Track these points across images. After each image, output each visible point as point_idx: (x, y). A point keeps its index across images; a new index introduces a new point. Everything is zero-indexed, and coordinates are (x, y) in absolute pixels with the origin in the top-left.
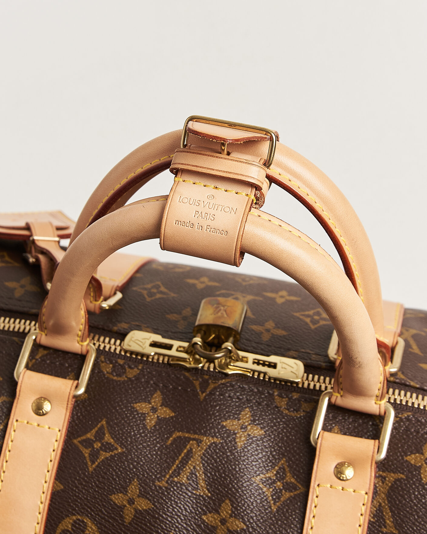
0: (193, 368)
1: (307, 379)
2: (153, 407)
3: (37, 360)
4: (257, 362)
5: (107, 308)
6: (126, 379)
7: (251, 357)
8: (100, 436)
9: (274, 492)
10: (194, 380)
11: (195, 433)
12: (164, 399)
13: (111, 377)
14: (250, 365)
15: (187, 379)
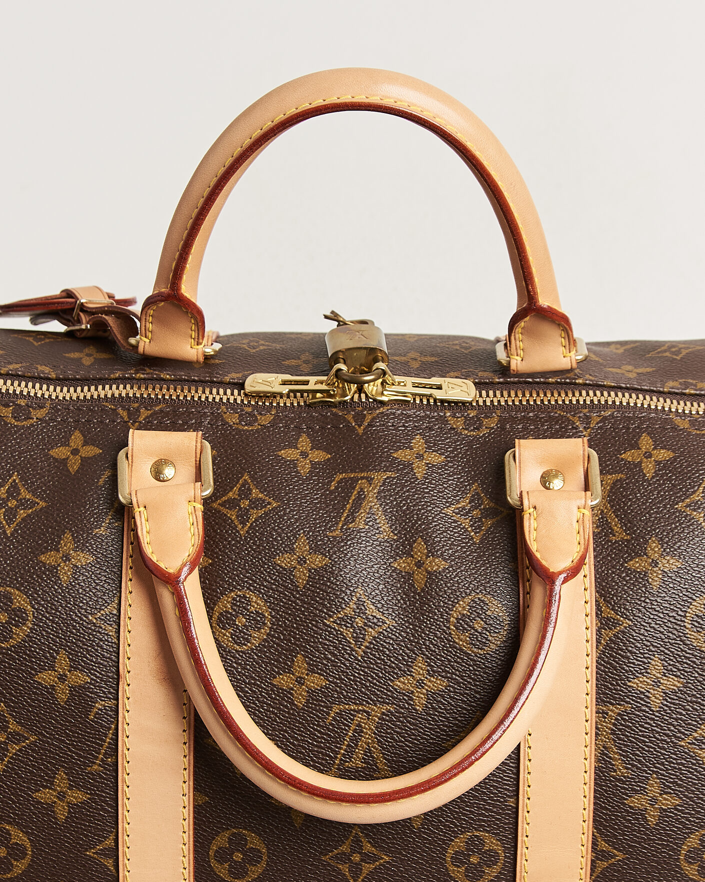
0: (340, 403)
1: (481, 396)
2: (302, 452)
3: (140, 422)
4: (416, 386)
5: (212, 353)
6: (260, 427)
7: (409, 380)
8: (245, 492)
9: (472, 523)
10: (345, 415)
11: (362, 471)
12: (312, 442)
13: (240, 427)
14: (409, 389)
15: (335, 415)
